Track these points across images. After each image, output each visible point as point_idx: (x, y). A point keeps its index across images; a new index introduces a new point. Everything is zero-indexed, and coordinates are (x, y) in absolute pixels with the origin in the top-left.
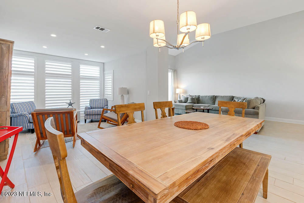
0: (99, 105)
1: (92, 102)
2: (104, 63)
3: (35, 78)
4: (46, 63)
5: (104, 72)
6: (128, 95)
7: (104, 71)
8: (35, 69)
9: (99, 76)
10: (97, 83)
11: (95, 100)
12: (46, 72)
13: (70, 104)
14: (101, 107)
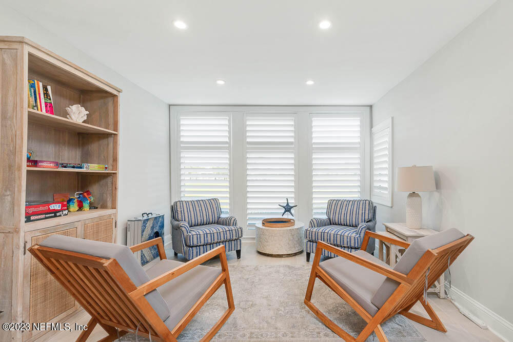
0: (348, 218)
1: (333, 207)
2: (371, 106)
3: (230, 154)
4: (248, 123)
5: (372, 129)
6: (436, 194)
7: (371, 127)
8: (229, 138)
9: (358, 140)
10: (354, 158)
11: (340, 203)
12: (249, 140)
13: (288, 209)
14: (354, 223)
